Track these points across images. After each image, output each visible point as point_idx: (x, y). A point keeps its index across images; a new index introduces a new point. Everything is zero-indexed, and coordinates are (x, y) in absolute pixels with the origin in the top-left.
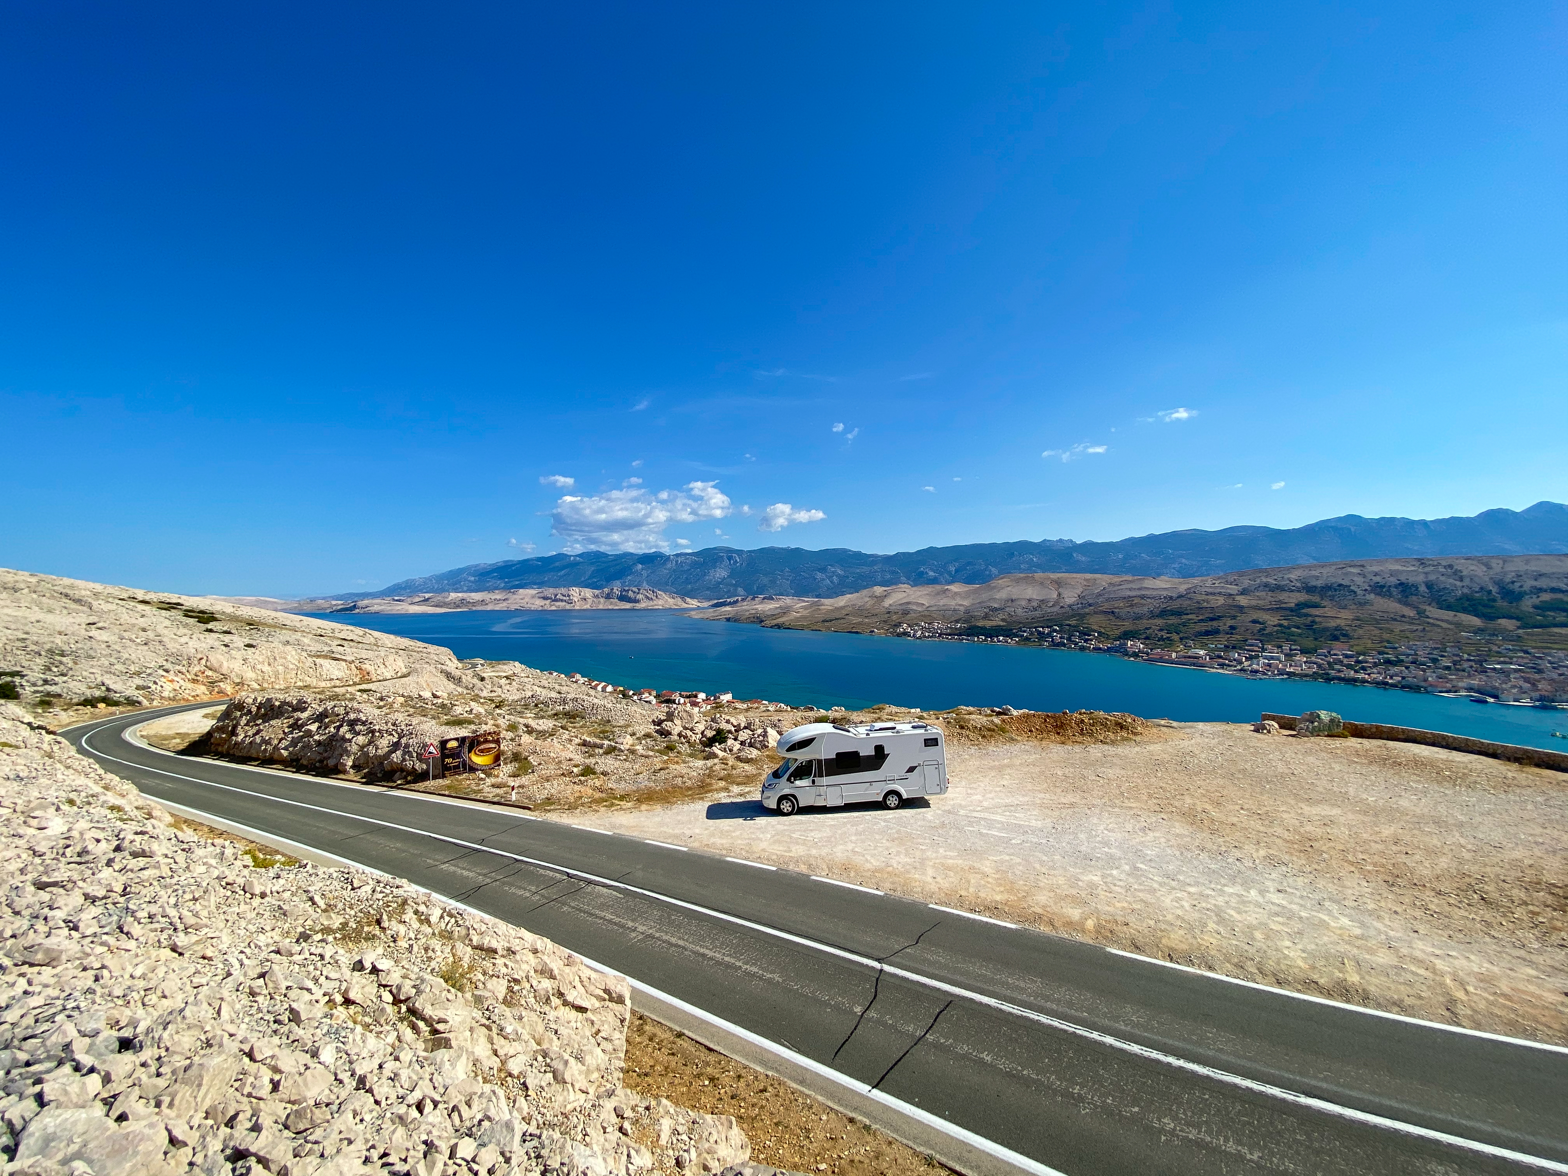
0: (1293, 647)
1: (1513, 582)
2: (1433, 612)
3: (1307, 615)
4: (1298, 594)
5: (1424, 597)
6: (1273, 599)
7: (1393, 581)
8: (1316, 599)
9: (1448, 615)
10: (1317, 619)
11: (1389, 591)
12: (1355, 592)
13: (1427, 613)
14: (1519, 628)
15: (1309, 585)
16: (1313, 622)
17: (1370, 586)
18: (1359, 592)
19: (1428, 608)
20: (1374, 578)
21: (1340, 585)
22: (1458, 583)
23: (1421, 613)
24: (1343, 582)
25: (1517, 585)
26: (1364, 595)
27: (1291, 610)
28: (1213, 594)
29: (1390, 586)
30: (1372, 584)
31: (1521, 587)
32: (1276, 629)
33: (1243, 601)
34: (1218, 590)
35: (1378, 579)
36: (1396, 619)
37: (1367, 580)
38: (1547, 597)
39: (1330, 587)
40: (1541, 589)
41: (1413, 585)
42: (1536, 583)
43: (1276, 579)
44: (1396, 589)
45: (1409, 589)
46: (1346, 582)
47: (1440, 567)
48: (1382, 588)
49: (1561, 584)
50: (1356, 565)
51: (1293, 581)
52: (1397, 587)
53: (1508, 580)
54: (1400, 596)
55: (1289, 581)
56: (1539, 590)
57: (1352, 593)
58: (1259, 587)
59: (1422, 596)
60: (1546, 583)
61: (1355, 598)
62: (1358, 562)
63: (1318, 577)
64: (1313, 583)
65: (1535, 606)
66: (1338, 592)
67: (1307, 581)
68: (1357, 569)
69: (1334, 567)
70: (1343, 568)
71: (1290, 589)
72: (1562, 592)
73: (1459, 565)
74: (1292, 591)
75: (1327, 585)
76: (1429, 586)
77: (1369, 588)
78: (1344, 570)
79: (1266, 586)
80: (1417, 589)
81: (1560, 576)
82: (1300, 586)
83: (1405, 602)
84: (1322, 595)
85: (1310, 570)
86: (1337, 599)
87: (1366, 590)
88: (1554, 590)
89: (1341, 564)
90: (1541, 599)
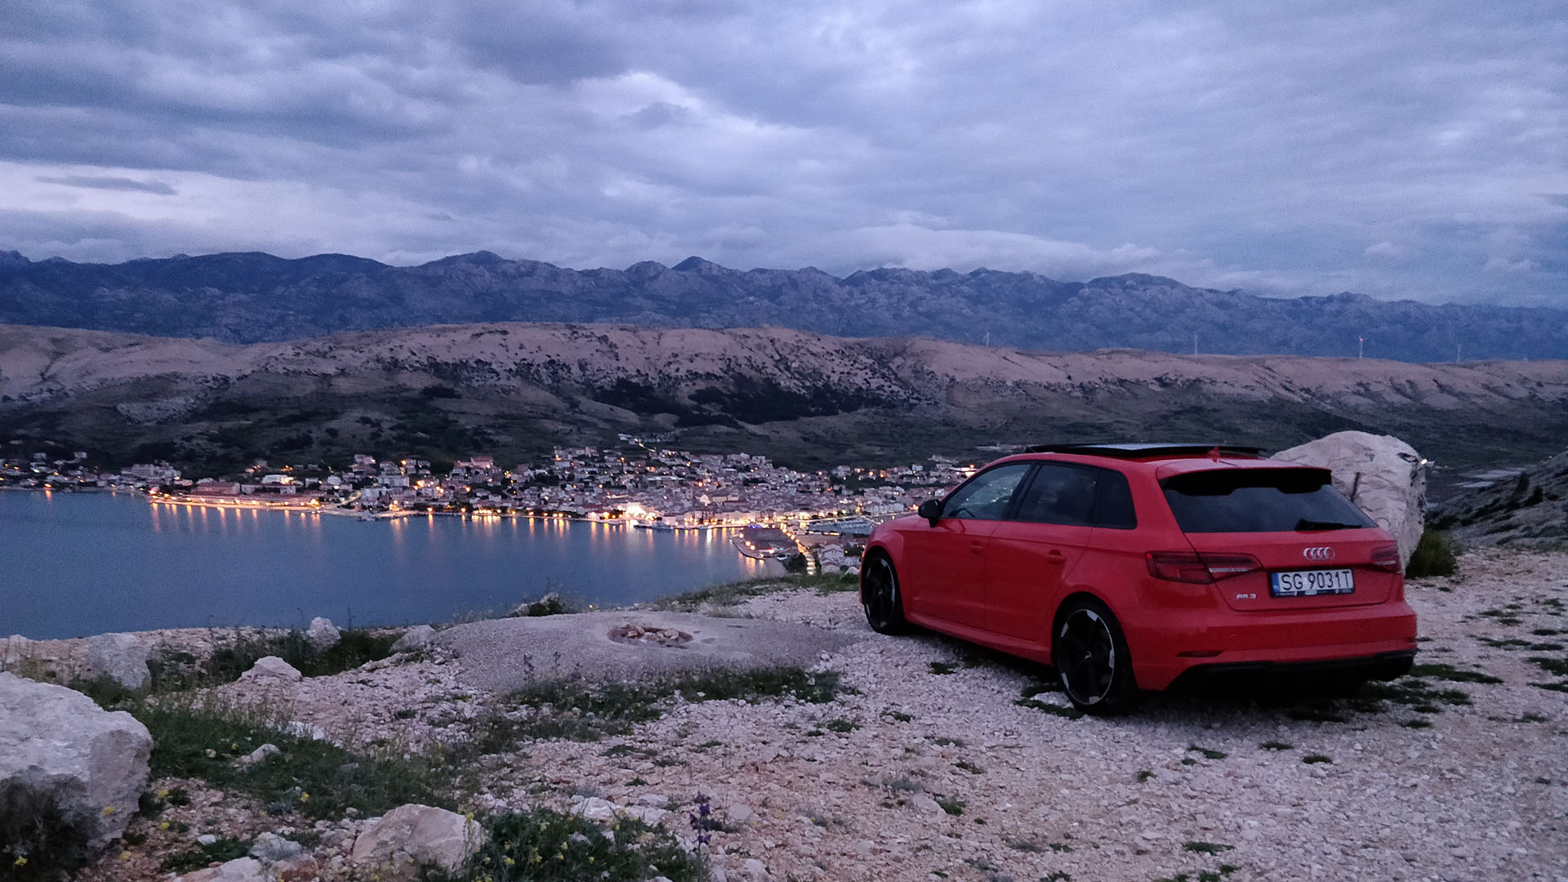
0: (420, 465)
1: (670, 363)
2: (587, 403)
3: (436, 410)
4: (425, 376)
5: (578, 383)
6: (388, 384)
7: (541, 359)
8: (448, 385)
9: (603, 408)
10: (451, 417)
11: (537, 371)
12: (498, 374)
13: (581, 407)
14: (677, 425)
15: (438, 360)
16: (447, 421)
17: (515, 363)
18: (503, 375)
19: (582, 399)
20: (519, 351)
21: (478, 362)
22: (615, 364)
23: (574, 405)
24: (483, 358)
25: (673, 367)
26: (509, 379)
27: (415, 401)
28: (297, 373)
29: (538, 365)
30: (518, 361)
31: (677, 370)
32: (394, 433)
33: (343, 385)
34: (304, 368)
35: (523, 354)
36: (547, 415)
37: (511, 355)
38: (701, 385)
39: (464, 365)
40: (696, 373)
41: (564, 365)
42: (691, 367)
43: (391, 349)
44: (545, 370)
45: (560, 371)
46: (485, 358)
47: (594, 339)
48: (529, 369)
49: (715, 368)
50: (497, 331)
51: (415, 354)
52: (546, 368)
53: (664, 361)
54: (550, 382)
55: (409, 354)
56: (694, 376)
57: (493, 375)
58: (368, 362)
59: (575, 381)
60: (701, 367)
61: (498, 383)
62: (499, 326)
63: (449, 347)
64: (444, 357)
65: (691, 397)
66: (476, 374)
67: (435, 354)
68: (498, 338)
69: (470, 333)
70: (481, 334)
71: (411, 366)
72: (717, 378)
73: (615, 336)
74: (415, 370)
75: (462, 362)
76: (582, 366)
77: (514, 367)
78: (482, 337)
79: (378, 360)
80: (569, 372)
81: (714, 357)
82: (426, 362)
83: (556, 391)
84: (456, 379)
85: (438, 336)
86: (475, 384)
87: (510, 370)
88: (709, 376)
89: (478, 327)
90: (697, 387)
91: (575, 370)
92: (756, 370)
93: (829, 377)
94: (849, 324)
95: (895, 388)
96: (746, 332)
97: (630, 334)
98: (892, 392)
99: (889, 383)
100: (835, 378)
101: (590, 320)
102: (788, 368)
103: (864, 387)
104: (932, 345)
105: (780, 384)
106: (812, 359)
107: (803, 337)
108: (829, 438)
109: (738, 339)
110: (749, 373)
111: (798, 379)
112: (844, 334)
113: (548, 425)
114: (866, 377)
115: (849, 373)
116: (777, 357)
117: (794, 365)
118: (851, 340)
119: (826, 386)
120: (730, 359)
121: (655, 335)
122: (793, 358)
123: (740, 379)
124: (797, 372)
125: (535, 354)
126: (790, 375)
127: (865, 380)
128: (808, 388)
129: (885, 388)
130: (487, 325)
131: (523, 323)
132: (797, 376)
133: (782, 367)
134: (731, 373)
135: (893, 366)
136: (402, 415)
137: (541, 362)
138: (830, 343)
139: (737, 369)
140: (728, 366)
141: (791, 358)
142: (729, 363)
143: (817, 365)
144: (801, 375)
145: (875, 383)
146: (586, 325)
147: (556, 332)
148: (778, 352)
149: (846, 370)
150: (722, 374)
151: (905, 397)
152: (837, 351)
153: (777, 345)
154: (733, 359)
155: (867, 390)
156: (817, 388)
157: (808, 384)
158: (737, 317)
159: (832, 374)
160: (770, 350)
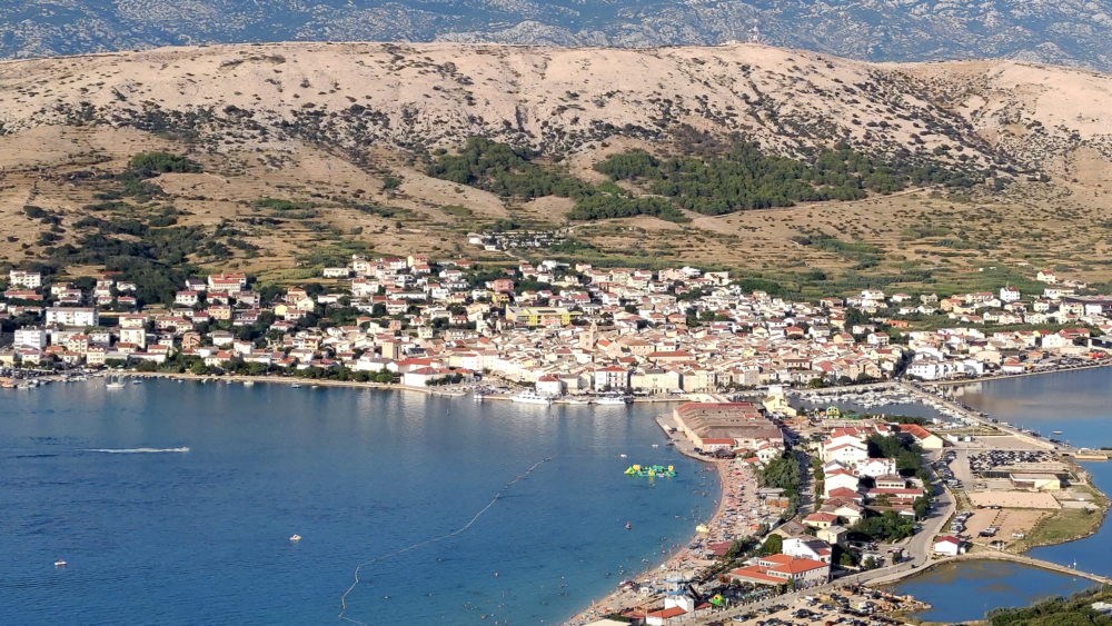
0: (121, 287)
1: (562, 109)
2: (417, 184)
5: (402, 145)
6: (75, 149)
7: (337, 104)
8: (178, 149)
9: (443, 190)
10: (180, 205)
14: (572, 217)
17: (295, 113)
18: (273, 132)
19: (405, 172)
20: (301, 91)
21: (231, 110)
22: (464, 111)
23: (392, 184)
24: (238, 103)
25: (570, 114)
26: (281, 139)
29: (334, 115)
30: (299, 109)
31: (576, 121)
35: (310, 96)
36: (345, 201)
37: (288, 96)
38: (618, 145)
39: (207, 115)
40: (610, 127)
41: (379, 113)
42: (599, 114)
43: (85, 90)
44: (344, 124)
45: (370, 124)
46: (243, 103)
47: (430, 68)
48: (318, 121)
49: (641, 118)
50: (265, 57)
51: (123, 98)
52: (347, 120)
53: (552, 105)
54: (352, 143)
55: (113, 98)
56: (605, 130)
57: (256, 132)
58: (43, 111)
59: (395, 141)
60: (617, 114)
61: (263, 146)
62: (269, 49)
63: (182, 85)
64: (171, 103)
65: (597, 168)
66: (226, 130)
67: (158, 98)
68: (267, 68)
69: (219, 60)
70: (239, 62)
71: (117, 119)
72: (646, 133)
73: (467, 65)
74: (121, 125)
75: (202, 110)
76: (409, 116)
77: (291, 119)
78: (239, 67)
79: (60, 109)
80: (386, 125)
81: (641, 98)
82: (141, 111)
83: (361, 160)
84: (191, 138)
85: (165, 66)
86: (223, 148)
87: (285, 124)
88: (631, 130)
89: (231, 52)
90: (608, 151)
91: (396, 121)
92: (716, 120)
93: (847, 132)
94: (887, 40)
95: (969, 152)
96: (699, 53)
97: (494, 60)
98: (964, 158)
99: (958, 143)
100: (859, 133)
101: (429, 38)
102: (773, 116)
103: (912, 149)
104: (1037, 76)
105: (757, 144)
106: (817, 101)
107: (802, 63)
108: (847, 239)
109: (684, 67)
110: (701, 124)
111: (791, 135)
112: (879, 56)
113: (344, 218)
114: (917, 131)
115: (884, 125)
116: (754, 98)
117: (783, 111)
118: (889, 67)
119: (843, 146)
120: (669, 102)
121: (539, 60)
122: (784, 98)
123: (689, 136)
124: (791, 124)
125: (330, 96)
126: (775, 129)
127: (914, 136)
128: (809, 151)
129: (953, 152)
130: (248, 47)
131: (310, 44)
132: (789, 129)
133: (761, 115)
134: (671, 125)
135: (965, 113)
136: (98, 202)
137: (338, 109)
138: (850, 72)
139: (681, 119)
140: (667, 112)
141: (779, 98)
142: (667, 108)
143: (825, 111)
144: (798, 126)
145: (932, 142)
146: (419, 46)
147: (366, 59)
148: (754, 87)
149: (878, 119)
150: (654, 128)
151: (987, 166)
152: (863, 87)
153: (754, 76)
154: (675, 101)
155: (918, 154)
156: (825, 151)
157: (809, 144)
158: (688, 29)
159: (853, 127)
160: (741, 87)
